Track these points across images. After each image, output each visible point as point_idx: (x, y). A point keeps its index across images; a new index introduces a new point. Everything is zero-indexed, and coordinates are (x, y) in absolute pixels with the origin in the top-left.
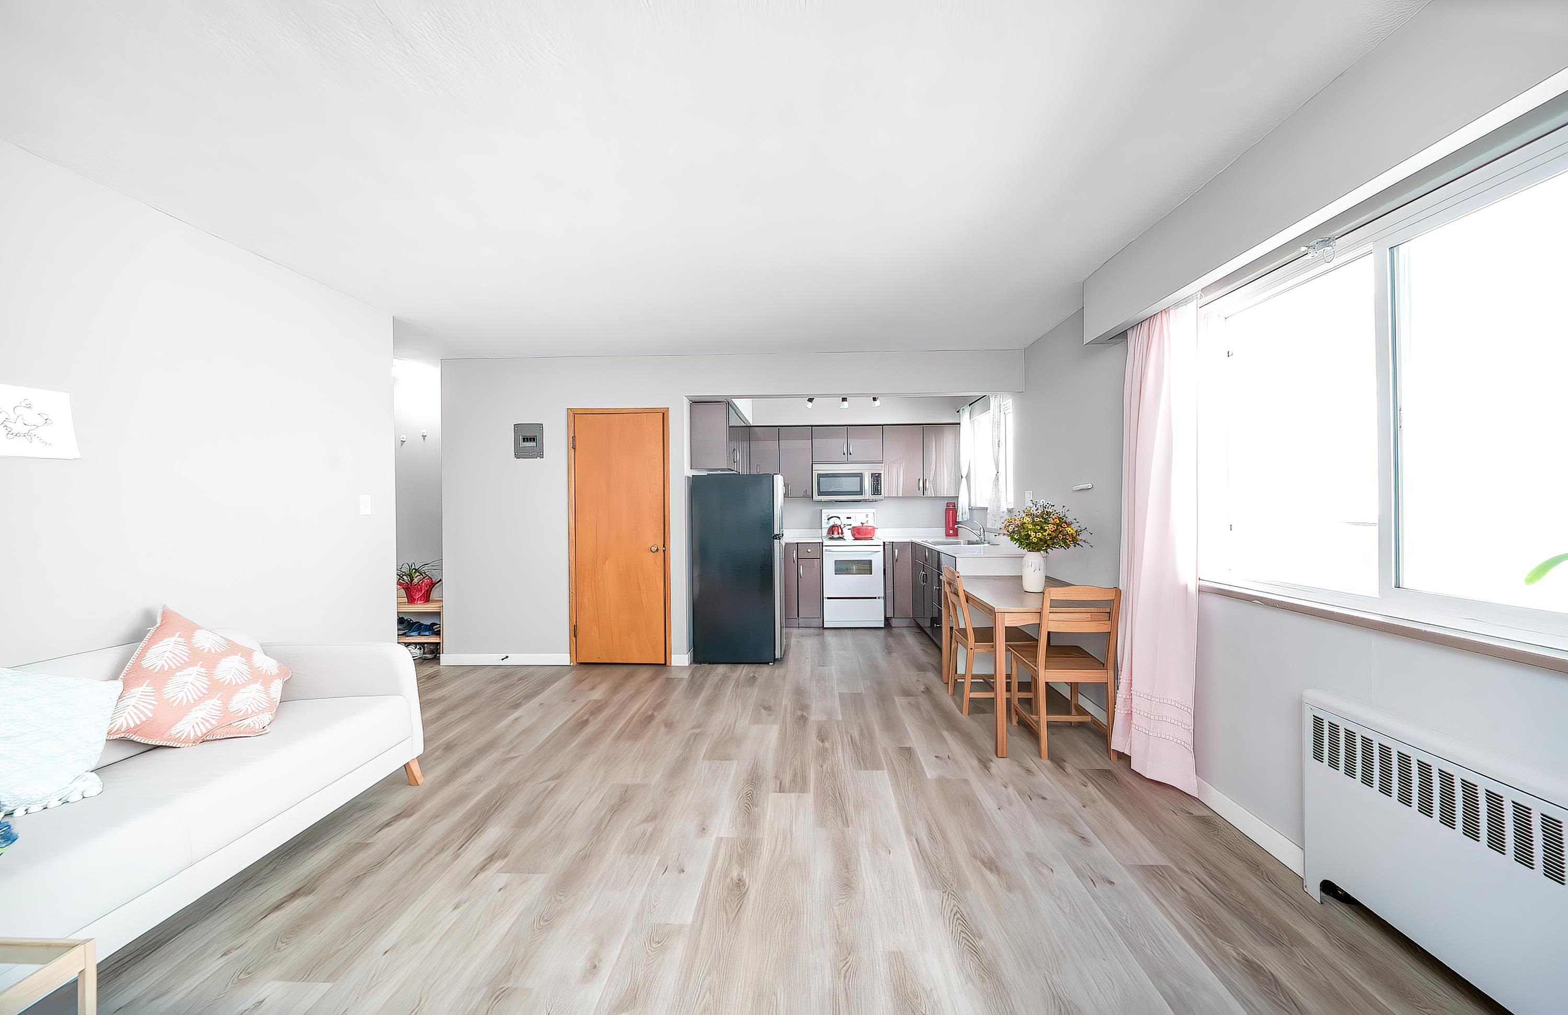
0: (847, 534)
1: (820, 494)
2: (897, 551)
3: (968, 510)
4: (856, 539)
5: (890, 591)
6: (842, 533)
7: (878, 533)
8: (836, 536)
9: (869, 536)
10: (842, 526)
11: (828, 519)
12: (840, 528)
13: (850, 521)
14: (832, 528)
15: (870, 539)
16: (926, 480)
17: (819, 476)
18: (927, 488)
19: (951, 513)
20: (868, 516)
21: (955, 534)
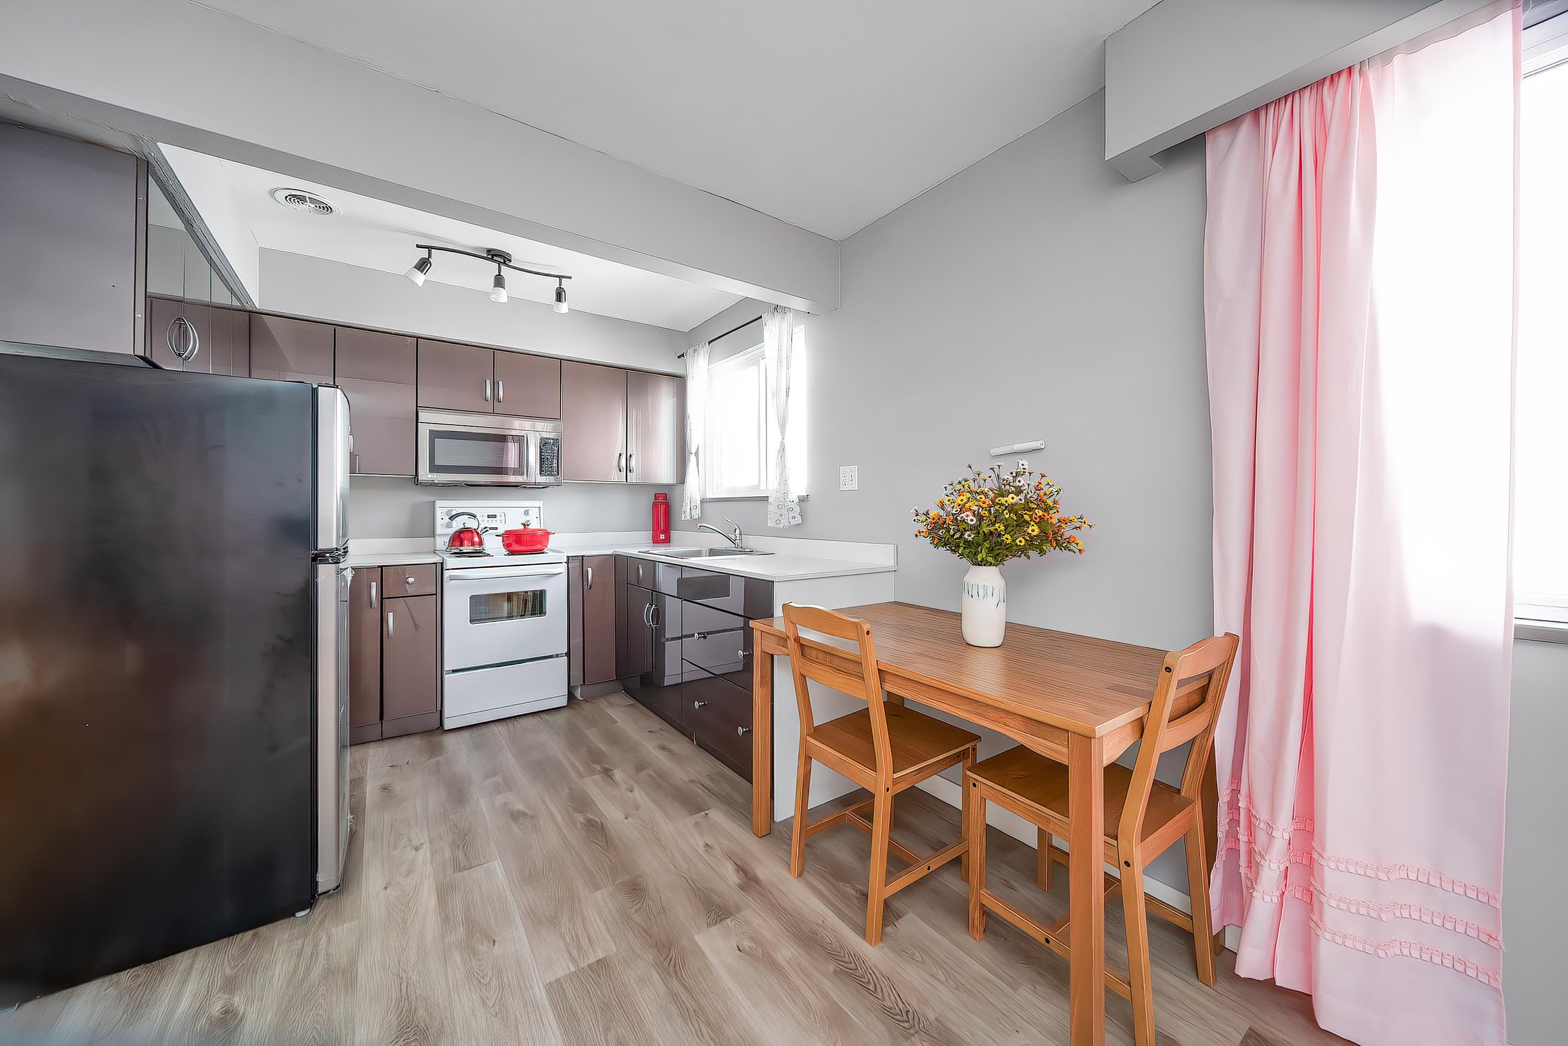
0: (493, 544)
1: (434, 468)
2: (590, 570)
3: (699, 503)
4: (512, 553)
5: (577, 640)
6: (481, 543)
7: (553, 542)
8: (469, 548)
9: (539, 547)
10: (481, 531)
11: (452, 518)
12: (475, 534)
13: (492, 521)
14: (459, 535)
15: (541, 552)
16: (631, 456)
17: (434, 435)
18: (631, 469)
19: (662, 508)
20: (526, 513)
21: (667, 540)
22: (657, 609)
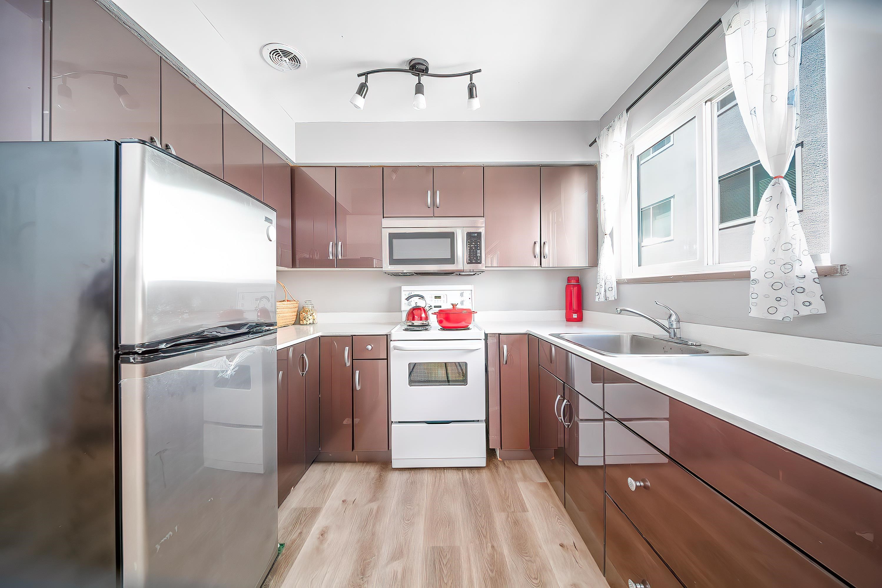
0: (433, 320)
1: (393, 261)
2: (505, 347)
3: (615, 284)
4: (445, 328)
5: (494, 408)
6: (427, 318)
7: (477, 318)
8: (417, 323)
9: (463, 324)
10: (427, 308)
11: (409, 299)
12: (423, 312)
13: (438, 301)
14: (412, 312)
15: (466, 328)
16: (544, 243)
17: (392, 237)
18: (545, 255)
19: (575, 290)
20: (462, 295)
21: (580, 319)
22: (570, 404)
